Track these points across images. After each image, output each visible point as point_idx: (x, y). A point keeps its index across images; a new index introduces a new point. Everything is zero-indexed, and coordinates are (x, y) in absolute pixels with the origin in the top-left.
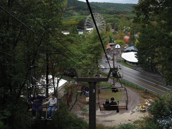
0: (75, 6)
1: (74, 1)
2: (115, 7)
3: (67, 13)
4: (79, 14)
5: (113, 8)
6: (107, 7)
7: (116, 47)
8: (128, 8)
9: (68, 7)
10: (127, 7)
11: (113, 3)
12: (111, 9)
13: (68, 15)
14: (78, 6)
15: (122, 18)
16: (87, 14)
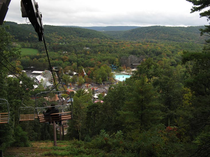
0: (14, 35)
1: (13, 28)
4: (20, 46)
5: (56, 33)
6: (49, 32)
11: (55, 26)
12: (53, 34)
13: (9, 48)
14: (17, 35)
15: (65, 60)
16: (29, 46)
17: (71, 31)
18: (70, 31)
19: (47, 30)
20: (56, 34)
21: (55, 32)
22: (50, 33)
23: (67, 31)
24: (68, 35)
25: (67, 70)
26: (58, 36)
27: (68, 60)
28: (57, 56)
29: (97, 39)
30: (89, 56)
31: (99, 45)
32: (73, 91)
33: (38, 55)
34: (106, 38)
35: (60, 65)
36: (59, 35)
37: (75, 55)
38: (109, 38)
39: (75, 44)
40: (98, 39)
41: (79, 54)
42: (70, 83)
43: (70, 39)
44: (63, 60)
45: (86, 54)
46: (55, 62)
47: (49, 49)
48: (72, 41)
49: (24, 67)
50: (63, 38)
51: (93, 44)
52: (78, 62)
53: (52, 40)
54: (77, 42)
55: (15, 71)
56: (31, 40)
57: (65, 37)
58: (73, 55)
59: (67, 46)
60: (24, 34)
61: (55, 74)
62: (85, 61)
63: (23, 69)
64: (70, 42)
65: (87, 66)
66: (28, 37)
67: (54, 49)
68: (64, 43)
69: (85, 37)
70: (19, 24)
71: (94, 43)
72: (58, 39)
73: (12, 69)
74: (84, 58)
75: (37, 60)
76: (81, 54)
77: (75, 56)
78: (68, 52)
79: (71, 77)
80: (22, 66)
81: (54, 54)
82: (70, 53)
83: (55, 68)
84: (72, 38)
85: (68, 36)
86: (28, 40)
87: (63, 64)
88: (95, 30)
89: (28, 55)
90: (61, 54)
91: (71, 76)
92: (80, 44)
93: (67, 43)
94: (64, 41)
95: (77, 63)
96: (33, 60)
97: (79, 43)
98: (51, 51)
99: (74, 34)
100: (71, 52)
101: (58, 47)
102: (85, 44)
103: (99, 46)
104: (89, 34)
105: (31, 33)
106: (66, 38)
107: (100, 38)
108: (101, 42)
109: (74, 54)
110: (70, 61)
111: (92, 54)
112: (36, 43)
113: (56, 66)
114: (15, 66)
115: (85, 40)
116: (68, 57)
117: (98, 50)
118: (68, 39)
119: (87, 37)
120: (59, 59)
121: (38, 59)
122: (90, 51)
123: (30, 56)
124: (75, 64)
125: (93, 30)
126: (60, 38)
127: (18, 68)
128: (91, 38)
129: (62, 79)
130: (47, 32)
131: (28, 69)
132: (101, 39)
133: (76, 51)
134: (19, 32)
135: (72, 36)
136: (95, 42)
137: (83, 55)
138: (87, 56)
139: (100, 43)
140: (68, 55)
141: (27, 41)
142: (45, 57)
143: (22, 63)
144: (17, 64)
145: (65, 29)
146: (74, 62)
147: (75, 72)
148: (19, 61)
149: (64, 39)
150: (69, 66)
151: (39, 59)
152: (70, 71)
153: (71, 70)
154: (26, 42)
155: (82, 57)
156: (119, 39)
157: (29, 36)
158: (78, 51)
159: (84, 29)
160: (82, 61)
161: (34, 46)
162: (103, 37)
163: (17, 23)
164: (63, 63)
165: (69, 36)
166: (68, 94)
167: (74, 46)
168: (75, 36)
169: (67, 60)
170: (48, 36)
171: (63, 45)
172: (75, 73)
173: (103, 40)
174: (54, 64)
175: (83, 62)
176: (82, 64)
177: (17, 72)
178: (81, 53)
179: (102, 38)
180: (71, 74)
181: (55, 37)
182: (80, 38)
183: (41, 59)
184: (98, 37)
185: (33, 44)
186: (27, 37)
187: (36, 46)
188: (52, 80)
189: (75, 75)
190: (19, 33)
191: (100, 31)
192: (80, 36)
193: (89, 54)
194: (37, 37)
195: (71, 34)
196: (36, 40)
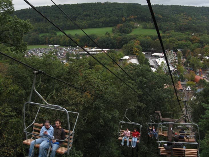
0: (136, 15)
1: (135, 8)
2: (186, 13)
3: (127, 26)
4: (142, 27)
5: (184, 13)
6: (176, 12)
7: (187, 89)
8: (204, 13)
9: (128, 17)
10: (202, 12)
11: (183, 6)
12: (181, 15)
13: (129, 28)
14: (139, 15)
15: (195, 42)
16: (152, 27)
17: (203, 11)
18: (201, 11)
20: (184, 15)
22: (178, 14)
23: (197, 11)
25: (197, 53)
26: (186, 17)
27: (198, 41)
28: (184, 37)
32: (203, 79)
33: (161, 35)
35: (188, 46)
36: (188, 16)
42: (199, 69)
43: (202, 21)
44: (191, 40)
46: (182, 44)
47: (175, 29)
49: (144, 48)
50: (193, 19)
53: (179, 21)
55: (132, 52)
57: (195, 18)
59: (198, 26)
61: (181, 57)
63: (142, 49)
67: (181, 30)
70: (143, 6)
72: (187, 20)
73: (130, 49)
78: (198, 33)
80: (141, 47)
81: (181, 35)
82: (201, 33)
83: (181, 50)
84: (204, 19)
85: (199, 16)
87: (192, 46)
89: (150, 35)
90: (189, 35)
96: (155, 40)
98: (177, 32)
99: (207, 14)
100: (203, 33)
101: (186, 28)
105: (154, 13)
106: (197, 19)
109: (206, 34)
110: (201, 42)
112: (160, 24)
113: (182, 48)
114: (133, 46)
116: (199, 38)
120: (187, 39)
123: (151, 37)
126: (188, 19)
127: (136, 48)
129: (190, 63)
130: (174, 13)
131: (148, 50)
135: (204, 16)
141: (150, 22)
142: (169, 37)
143: (141, 43)
144: (135, 44)
146: (206, 44)
148: (138, 41)
149: (194, 21)
150: (199, 49)
152: (200, 54)
153: (202, 54)
163: (141, 5)
164: (191, 44)
166: (196, 83)
167: (206, 26)
168: (207, 17)
169: (196, 41)
170: (175, 17)
174: (180, 45)
177: (135, 53)
181: (183, 19)
183: (164, 39)
187: (160, 27)
189: (208, 59)
190: (142, 13)
194: (161, 17)
195: (203, 15)
196: (161, 20)
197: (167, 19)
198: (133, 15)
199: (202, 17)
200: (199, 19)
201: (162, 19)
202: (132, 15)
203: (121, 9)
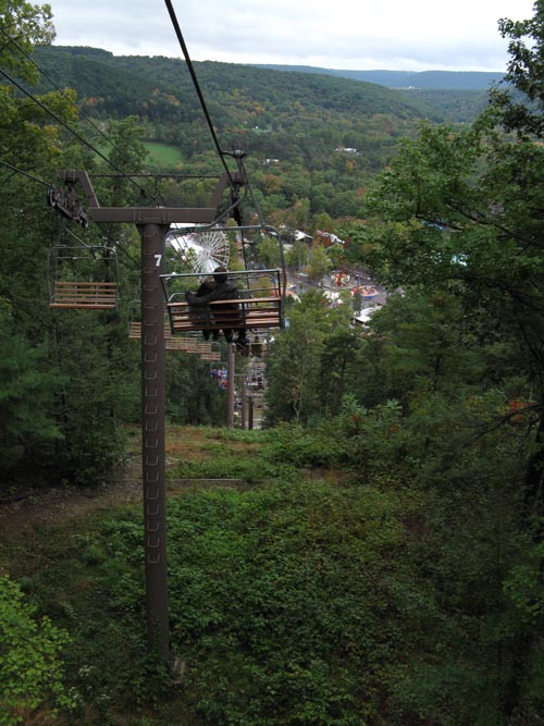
0: (102, 96)
1: (98, 71)
2: (247, 89)
5: (242, 91)
6: (218, 86)
8: (297, 91)
9: (77, 100)
10: (293, 89)
12: (232, 94)
14: (113, 96)
15: (270, 190)
16: (151, 136)
17: (295, 86)
18: (290, 85)
19: (211, 80)
20: (242, 94)
21: (240, 88)
22: (223, 91)
23: (280, 84)
24: (284, 98)
26: (248, 104)
27: (279, 189)
29: (386, 120)
30: (352, 178)
31: (391, 138)
33: (180, 166)
34: (420, 115)
36: (254, 99)
37: (307, 173)
38: (429, 115)
39: (306, 131)
40: (390, 117)
41: (319, 170)
43: (290, 116)
44: (262, 186)
45: (342, 170)
48: (298, 123)
50: (267, 109)
51: (370, 135)
52: (313, 196)
53: (227, 116)
54: (312, 127)
56: (158, 114)
57: (274, 108)
58: (297, 170)
59: (280, 140)
60: (135, 92)
61: (236, 234)
62: (340, 195)
64: (291, 125)
65: (342, 213)
66: (149, 104)
68: (269, 129)
69: (342, 108)
70: (118, 58)
71: (372, 131)
72: (250, 111)
74: (334, 184)
75: (178, 185)
76: (326, 169)
77: (305, 177)
78: (281, 160)
79: (287, 247)
82: (287, 163)
84: (297, 111)
85: (285, 102)
86: (148, 113)
87: (263, 202)
88: (379, 86)
90: (257, 167)
91: (289, 243)
92: (322, 135)
93: (280, 128)
94: (268, 122)
95: (310, 199)
97: (320, 130)
99: (306, 95)
100: (293, 162)
101: (248, 142)
102: (343, 136)
103: (389, 144)
104: (358, 97)
105: (157, 90)
106: (278, 109)
107: (397, 114)
108: (397, 130)
109: (300, 167)
110: (287, 192)
111: (364, 172)
112: (175, 127)
115: (344, 119)
116: (282, 179)
117: (384, 159)
118: (284, 114)
119: (349, 108)
121: (179, 182)
122: (358, 160)
123: (153, 171)
124: (302, 205)
125: (374, 85)
126: (254, 110)
128: (364, 113)
130: (213, 88)
132: (401, 120)
133: (308, 157)
134: (118, 85)
135: (297, 103)
136: (376, 129)
137: (332, 172)
138: (345, 177)
139: (393, 134)
140: (280, 171)
141: (146, 118)
145: (275, 77)
146: (300, 198)
147: (302, 230)
149: (270, 114)
150: (281, 211)
151: (184, 182)
152: (284, 226)
153: (290, 224)
154: (141, 120)
155: (327, 181)
156: (465, 121)
157: (152, 101)
158: (316, 160)
159: (343, 79)
160: (325, 194)
161: (168, 135)
162: (409, 111)
164: (262, 197)
165: (288, 104)
167: (302, 140)
168: (307, 105)
169: (275, 188)
170: (217, 103)
171: (264, 136)
172: (301, 235)
173: (405, 122)
175: (330, 197)
176: (325, 205)
178: (327, 166)
179: (404, 114)
180: (290, 239)
181: (238, 107)
182: (327, 110)
183: (189, 180)
184: (389, 110)
185: (165, 129)
186: (145, 105)
187: (175, 137)
188: (223, 253)
189: (302, 240)
190: (119, 89)
191: (399, 88)
192: (327, 106)
193: (354, 169)
194: (177, 104)
195: (297, 96)
196: (176, 113)
197: (193, 111)
198: (93, 96)
199: (293, 106)
200: (283, 110)
201: (179, 112)
202: (89, 96)
203: (53, 71)
